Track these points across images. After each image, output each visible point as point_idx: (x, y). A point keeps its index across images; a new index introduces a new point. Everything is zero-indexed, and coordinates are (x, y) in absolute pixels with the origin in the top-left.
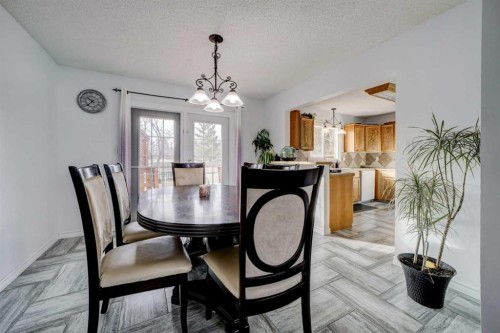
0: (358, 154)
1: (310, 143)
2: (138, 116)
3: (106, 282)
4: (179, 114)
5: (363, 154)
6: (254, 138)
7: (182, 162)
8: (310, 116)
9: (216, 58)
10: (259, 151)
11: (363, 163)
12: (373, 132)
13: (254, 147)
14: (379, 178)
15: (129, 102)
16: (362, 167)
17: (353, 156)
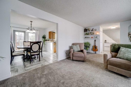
1: (54, 38)
2: (15, 32)
3: (13, 55)
4: (25, 32)
6: (42, 36)
7: (26, 41)
8: (54, 33)
9: (31, 25)
10: (44, 39)
13: (42, 38)
15: (13, 29)
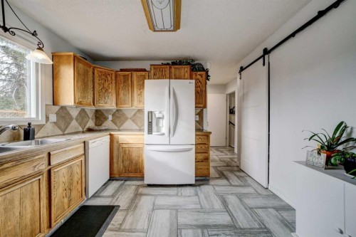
0: (83, 111)
5: (90, 110)
11: (91, 124)
12: (105, 76)
14: (115, 145)
16: (90, 130)
17: (74, 113)
